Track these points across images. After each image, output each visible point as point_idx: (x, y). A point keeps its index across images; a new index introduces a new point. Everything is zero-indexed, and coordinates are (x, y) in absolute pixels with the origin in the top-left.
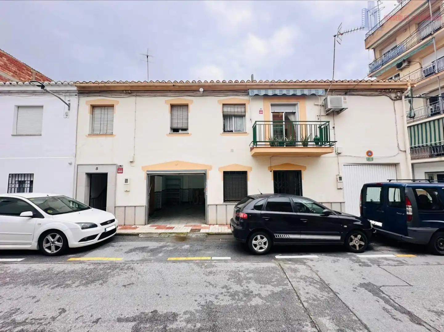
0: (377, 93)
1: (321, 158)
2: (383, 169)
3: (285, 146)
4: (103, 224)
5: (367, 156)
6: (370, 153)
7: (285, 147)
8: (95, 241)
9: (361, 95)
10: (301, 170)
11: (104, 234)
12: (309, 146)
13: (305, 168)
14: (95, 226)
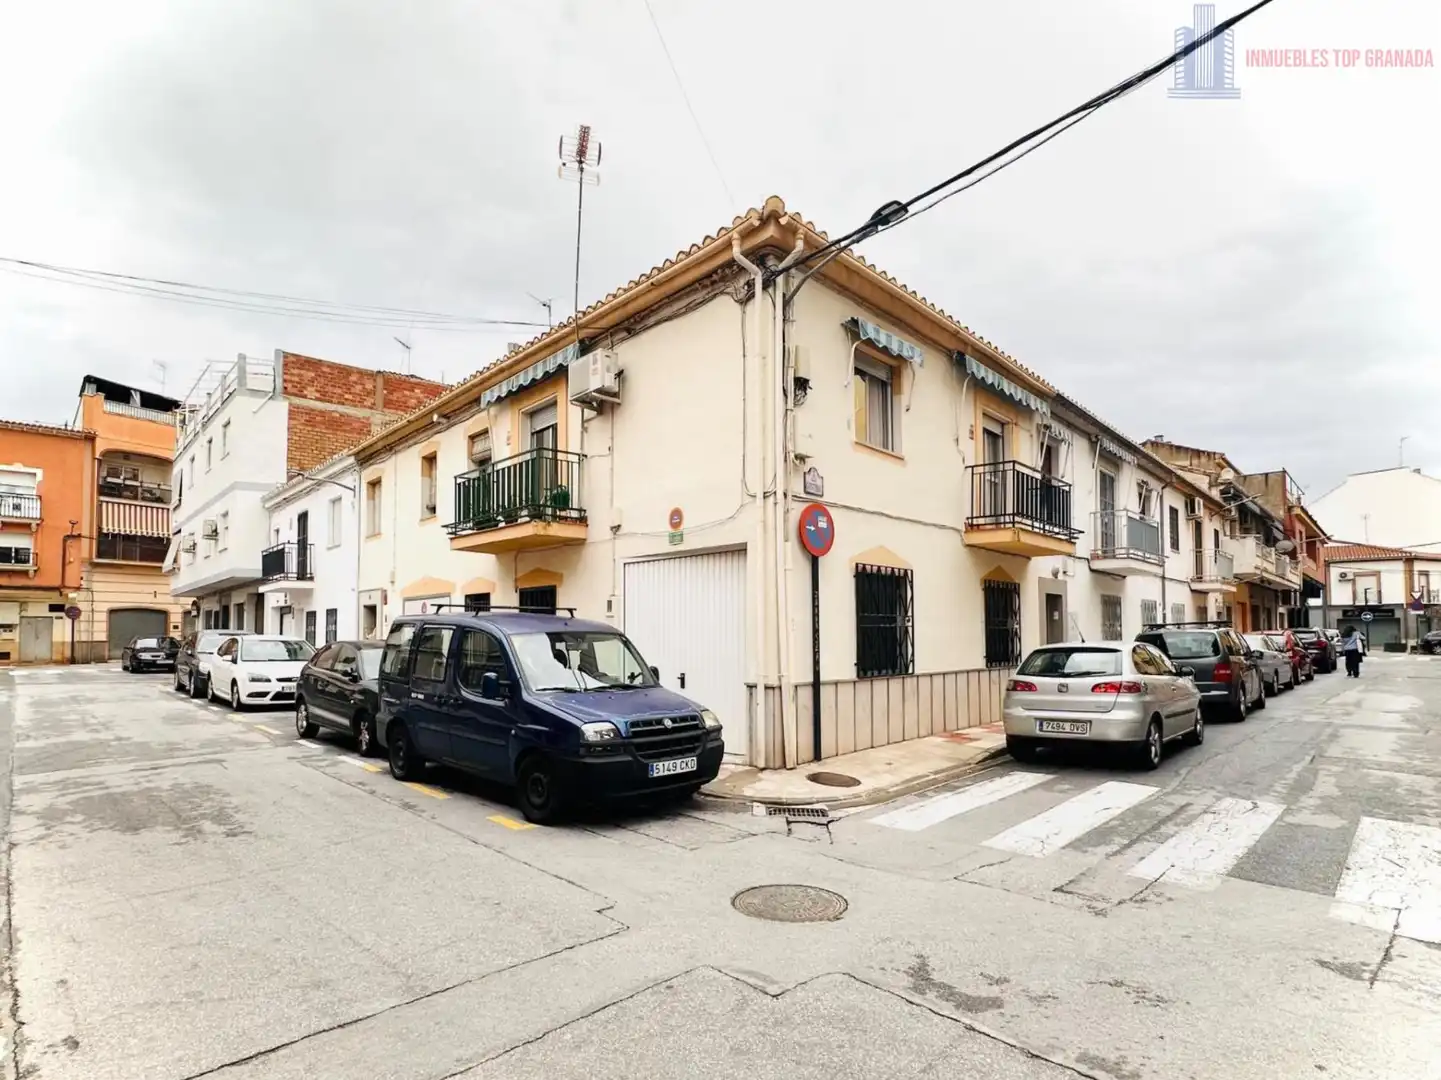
0: (699, 296)
1: (586, 546)
2: (714, 565)
3: (502, 525)
4: (280, 680)
5: (671, 530)
6: (676, 518)
7: (502, 528)
8: (266, 701)
9: (666, 320)
10: (555, 587)
11: (279, 696)
12: (520, 521)
13: (560, 577)
14: (269, 681)
